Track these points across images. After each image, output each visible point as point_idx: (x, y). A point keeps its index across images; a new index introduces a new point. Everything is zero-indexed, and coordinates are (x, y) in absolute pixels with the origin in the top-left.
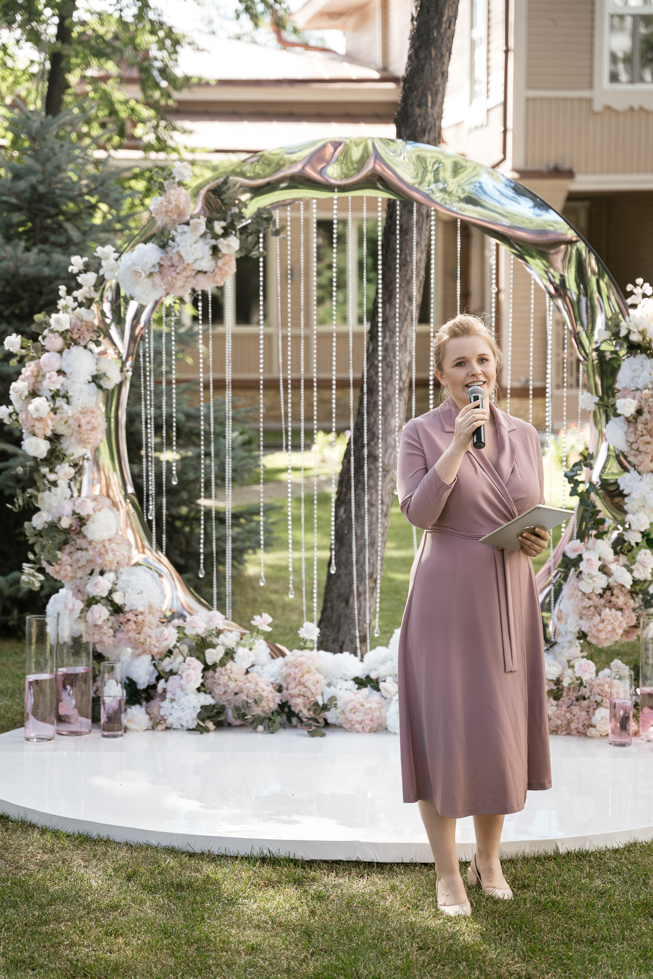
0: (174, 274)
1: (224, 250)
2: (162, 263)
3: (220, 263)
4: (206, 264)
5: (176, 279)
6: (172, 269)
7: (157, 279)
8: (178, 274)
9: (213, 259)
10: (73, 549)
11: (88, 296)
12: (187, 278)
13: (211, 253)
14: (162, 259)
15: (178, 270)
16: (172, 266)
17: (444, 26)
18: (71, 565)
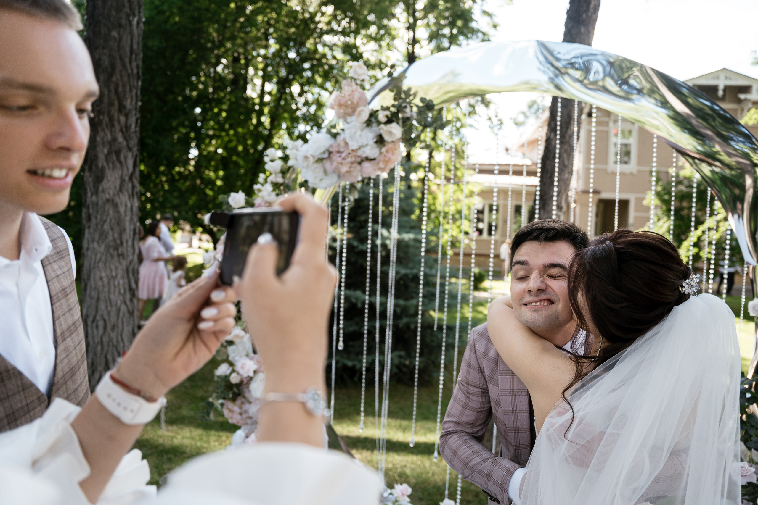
0: (339, 159)
1: (386, 138)
2: (331, 150)
3: (384, 150)
4: (371, 151)
5: (341, 164)
6: (338, 155)
7: (328, 165)
8: (344, 159)
9: (378, 147)
10: (243, 400)
11: (274, 180)
12: (352, 163)
13: (375, 140)
14: (331, 146)
15: (343, 155)
16: (339, 152)
17: (591, 10)
18: (241, 414)
